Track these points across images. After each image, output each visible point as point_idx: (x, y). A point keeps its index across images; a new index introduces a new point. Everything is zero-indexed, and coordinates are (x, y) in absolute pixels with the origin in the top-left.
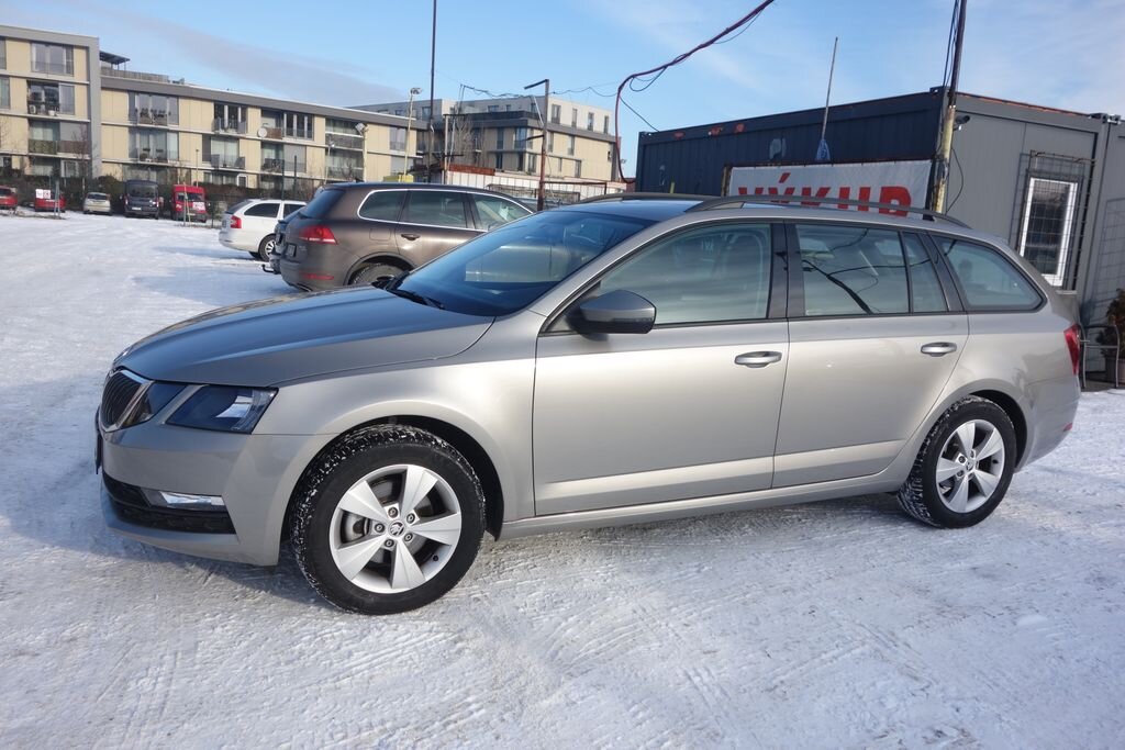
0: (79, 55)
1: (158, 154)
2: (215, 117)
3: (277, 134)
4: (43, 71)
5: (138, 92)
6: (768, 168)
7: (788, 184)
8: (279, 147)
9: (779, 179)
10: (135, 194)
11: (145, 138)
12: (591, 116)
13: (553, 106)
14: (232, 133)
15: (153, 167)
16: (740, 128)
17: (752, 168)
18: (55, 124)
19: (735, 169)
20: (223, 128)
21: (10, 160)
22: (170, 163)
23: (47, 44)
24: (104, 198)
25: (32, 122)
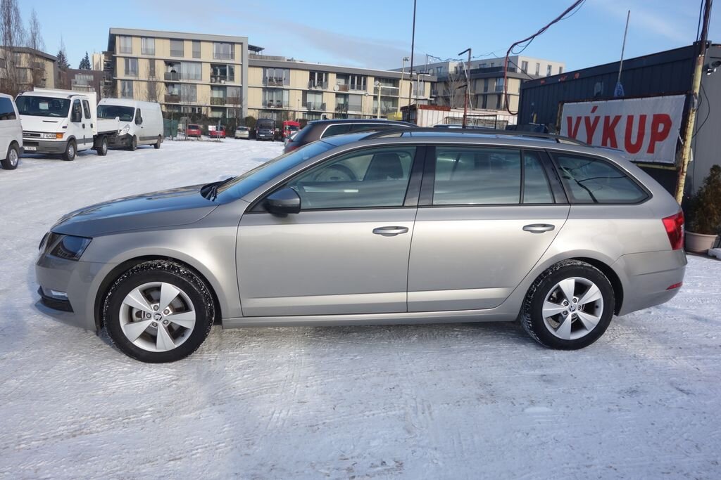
0: (238, 48)
1: (278, 103)
2: (310, 80)
3: (345, 88)
4: (219, 58)
5: (268, 67)
6: (585, 103)
7: (597, 113)
8: (346, 96)
9: (591, 110)
10: (262, 127)
11: (271, 94)
12: (550, 67)
13: (523, 62)
14: (319, 89)
15: (275, 111)
16: (577, 76)
17: (575, 103)
18: (224, 88)
19: (565, 104)
20: (314, 86)
21: (201, 109)
22: (284, 108)
23: (222, 42)
24: (246, 130)
25: (213, 87)
